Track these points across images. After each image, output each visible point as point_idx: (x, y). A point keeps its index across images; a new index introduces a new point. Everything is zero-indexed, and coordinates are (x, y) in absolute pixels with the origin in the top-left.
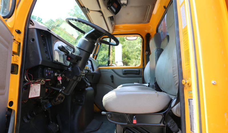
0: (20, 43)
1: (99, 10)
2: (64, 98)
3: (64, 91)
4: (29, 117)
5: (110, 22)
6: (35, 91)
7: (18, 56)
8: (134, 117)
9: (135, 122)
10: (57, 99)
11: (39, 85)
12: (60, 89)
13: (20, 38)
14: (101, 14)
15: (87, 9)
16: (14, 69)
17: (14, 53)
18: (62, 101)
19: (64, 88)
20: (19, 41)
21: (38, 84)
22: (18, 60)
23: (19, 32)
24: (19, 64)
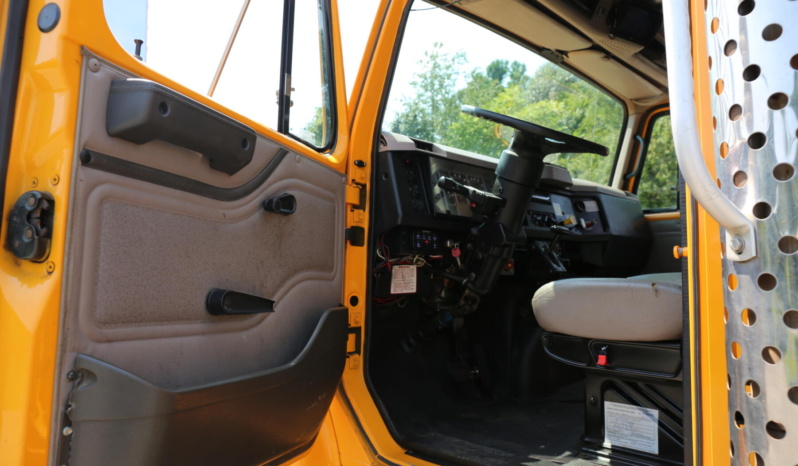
0: (364, 186)
1: (589, 45)
2: (478, 300)
3: (473, 283)
4: (412, 341)
5: (656, 67)
6: (405, 281)
7: (362, 211)
8: (603, 349)
9: (602, 360)
10: (462, 302)
11: (414, 268)
12: (464, 277)
13: (364, 175)
14: (603, 55)
15: (557, 50)
16: (354, 236)
17: (355, 207)
18: (475, 307)
19: (474, 275)
20: (363, 182)
21: (411, 267)
22: (362, 219)
23: (360, 164)
24: (366, 226)
